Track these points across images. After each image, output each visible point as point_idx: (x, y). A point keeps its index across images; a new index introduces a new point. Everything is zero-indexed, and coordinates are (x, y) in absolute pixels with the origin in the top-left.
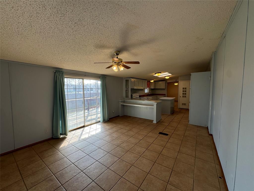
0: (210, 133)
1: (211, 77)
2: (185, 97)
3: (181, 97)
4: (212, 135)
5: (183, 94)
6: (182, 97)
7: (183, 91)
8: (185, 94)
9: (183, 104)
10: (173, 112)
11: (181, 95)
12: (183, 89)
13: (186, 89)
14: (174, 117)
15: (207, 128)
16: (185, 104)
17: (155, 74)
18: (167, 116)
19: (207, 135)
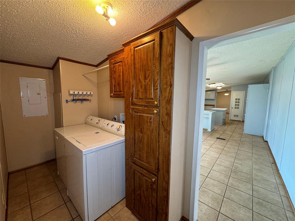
0: (265, 140)
1: (269, 90)
2: (238, 108)
3: (232, 108)
4: (267, 142)
5: (236, 105)
6: (234, 108)
7: (236, 102)
8: (238, 105)
9: (235, 116)
10: (225, 123)
11: (234, 106)
12: (236, 100)
13: (239, 99)
14: (227, 127)
15: (263, 137)
16: (237, 116)
17: (209, 84)
18: (220, 126)
19: (263, 141)
